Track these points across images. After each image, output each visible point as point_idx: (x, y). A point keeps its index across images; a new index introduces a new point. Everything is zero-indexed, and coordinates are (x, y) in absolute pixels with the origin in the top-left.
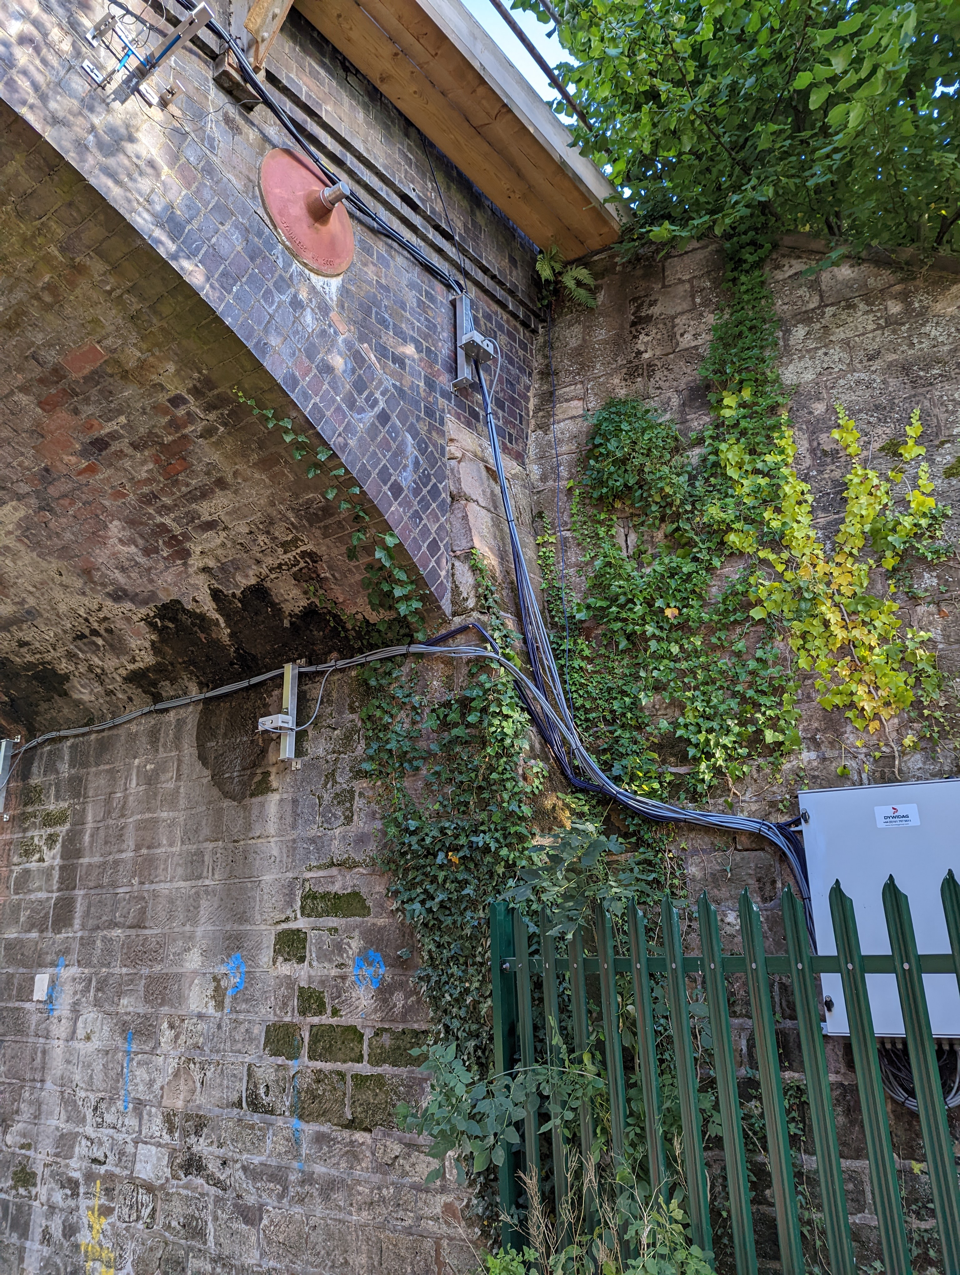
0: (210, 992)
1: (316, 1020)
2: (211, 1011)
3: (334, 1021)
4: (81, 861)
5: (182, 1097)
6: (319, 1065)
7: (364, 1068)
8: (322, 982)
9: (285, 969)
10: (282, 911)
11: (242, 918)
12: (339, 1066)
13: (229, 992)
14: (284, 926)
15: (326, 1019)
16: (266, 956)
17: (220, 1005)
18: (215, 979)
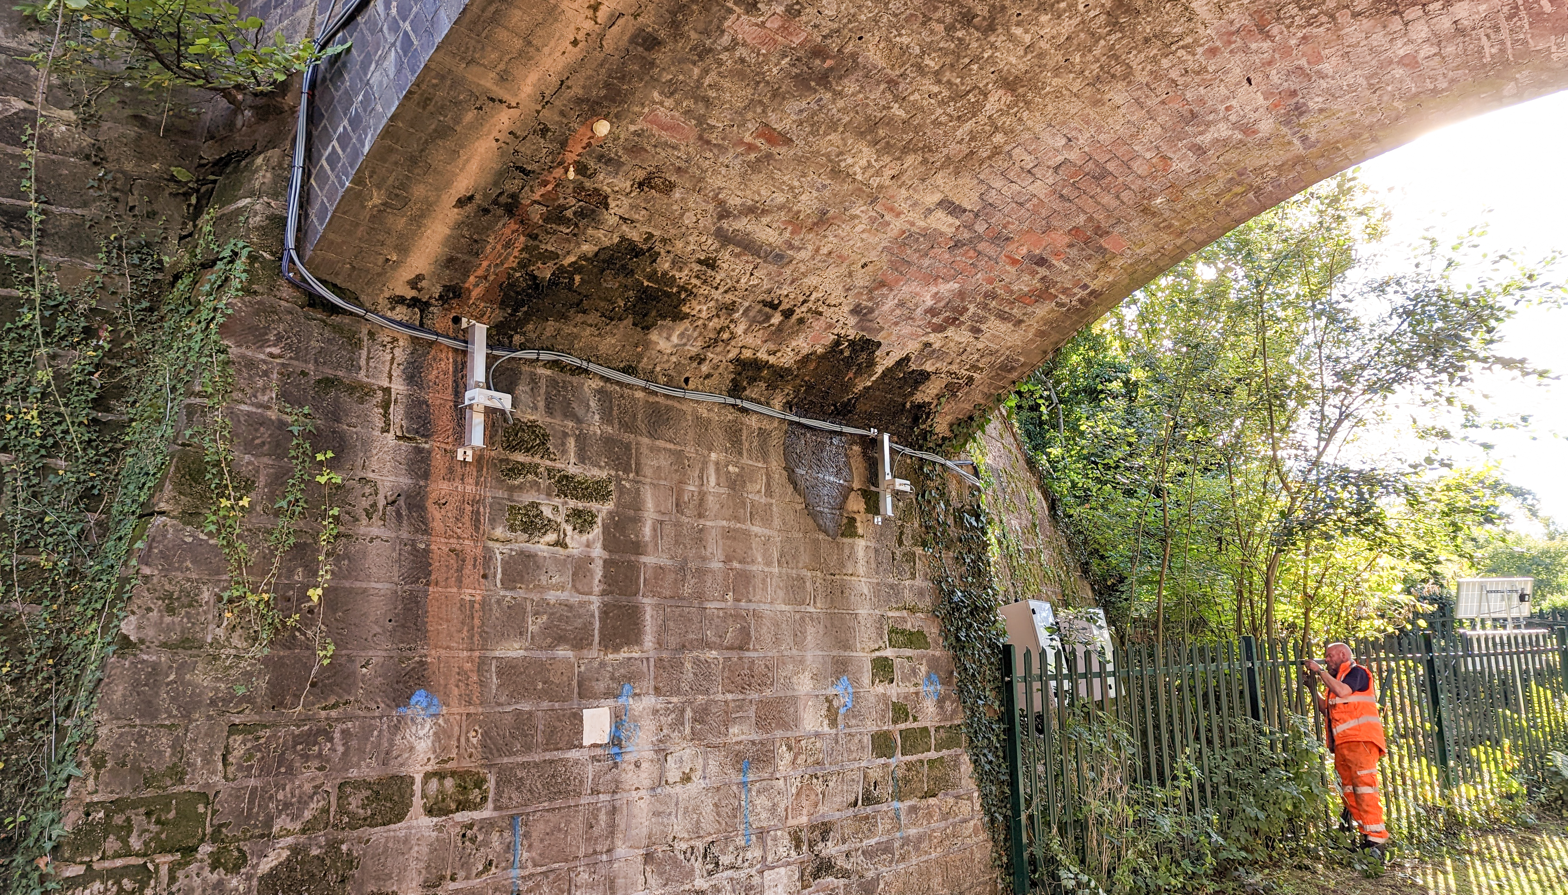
0: (824, 712)
1: (903, 726)
2: (826, 729)
3: (915, 725)
4: (644, 559)
5: (805, 811)
6: (909, 758)
7: (933, 755)
8: (906, 698)
9: (880, 689)
10: (876, 641)
11: (846, 646)
12: (920, 756)
13: (842, 711)
14: (877, 654)
15: (909, 725)
16: (866, 679)
17: (833, 723)
18: (827, 700)
